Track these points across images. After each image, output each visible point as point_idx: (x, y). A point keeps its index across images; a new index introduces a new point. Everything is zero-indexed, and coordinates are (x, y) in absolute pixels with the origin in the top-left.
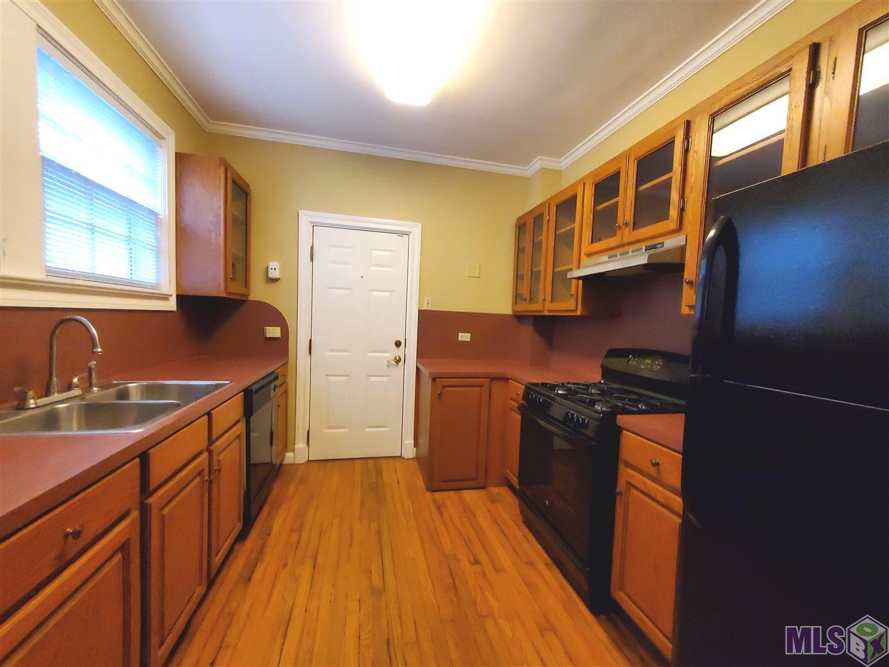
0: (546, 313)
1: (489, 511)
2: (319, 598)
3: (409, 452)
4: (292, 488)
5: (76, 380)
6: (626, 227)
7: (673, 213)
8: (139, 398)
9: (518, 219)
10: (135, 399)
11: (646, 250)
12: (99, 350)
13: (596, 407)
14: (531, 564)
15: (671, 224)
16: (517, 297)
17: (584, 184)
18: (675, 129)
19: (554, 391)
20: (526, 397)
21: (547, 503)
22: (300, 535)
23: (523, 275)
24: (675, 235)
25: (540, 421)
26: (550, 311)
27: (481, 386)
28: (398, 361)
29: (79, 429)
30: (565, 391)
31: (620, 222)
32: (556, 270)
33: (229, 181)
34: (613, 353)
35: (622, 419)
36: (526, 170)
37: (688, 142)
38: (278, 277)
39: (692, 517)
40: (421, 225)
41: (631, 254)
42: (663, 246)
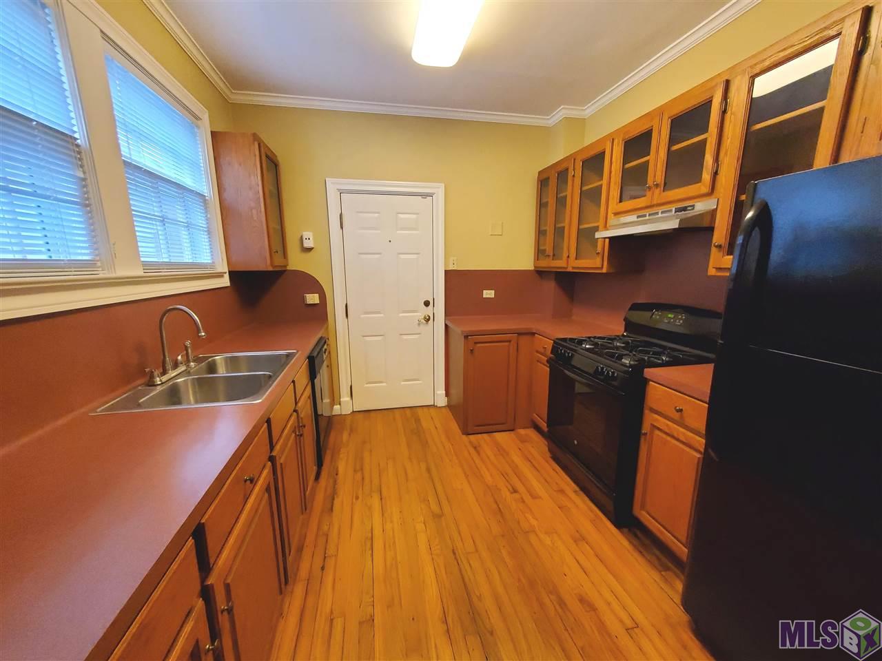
0: (570, 269)
1: (520, 449)
2: (392, 522)
3: (442, 401)
4: (345, 436)
5: (179, 358)
6: (657, 188)
7: (706, 176)
8: (225, 372)
9: (540, 173)
10: (222, 372)
11: (675, 212)
12: (203, 334)
13: (623, 360)
14: (562, 491)
15: (703, 187)
16: (539, 253)
17: (613, 140)
18: (713, 88)
19: (582, 345)
20: (554, 350)
21: (576, 442)
22: (363, 473)
23: (546, 231)
24: (705, 198)
25: (567, 372)
26: (573, 268)
27: (510, 341)
28: (427, 320)
29: (197, 402)
30: (592, 345)
31: (650, 182)
32: (581, 227)
33: (264, 158)
34: (635, 307)
35: (649, 372)
36: (548, 119)
37: (726, 102)
38: (312, 246)
39: (713, 454)
40: (443, 185)
41: (660, 215)
42: (693, 209)
